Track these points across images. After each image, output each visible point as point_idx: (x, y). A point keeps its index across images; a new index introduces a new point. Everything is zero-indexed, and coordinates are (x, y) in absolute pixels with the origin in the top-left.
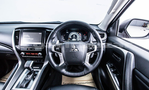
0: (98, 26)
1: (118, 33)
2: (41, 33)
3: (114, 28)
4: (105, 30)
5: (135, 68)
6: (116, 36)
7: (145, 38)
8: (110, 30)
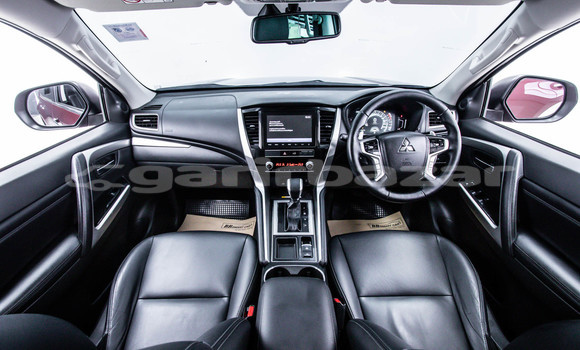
0: (431, 91)
1: (486, 109)
2: (309, 117)
3: (476, 99)
4: (453, 103)
5: (524, 177)
6: (481, 116)
7: (550, 120)
8: (467, 103)
